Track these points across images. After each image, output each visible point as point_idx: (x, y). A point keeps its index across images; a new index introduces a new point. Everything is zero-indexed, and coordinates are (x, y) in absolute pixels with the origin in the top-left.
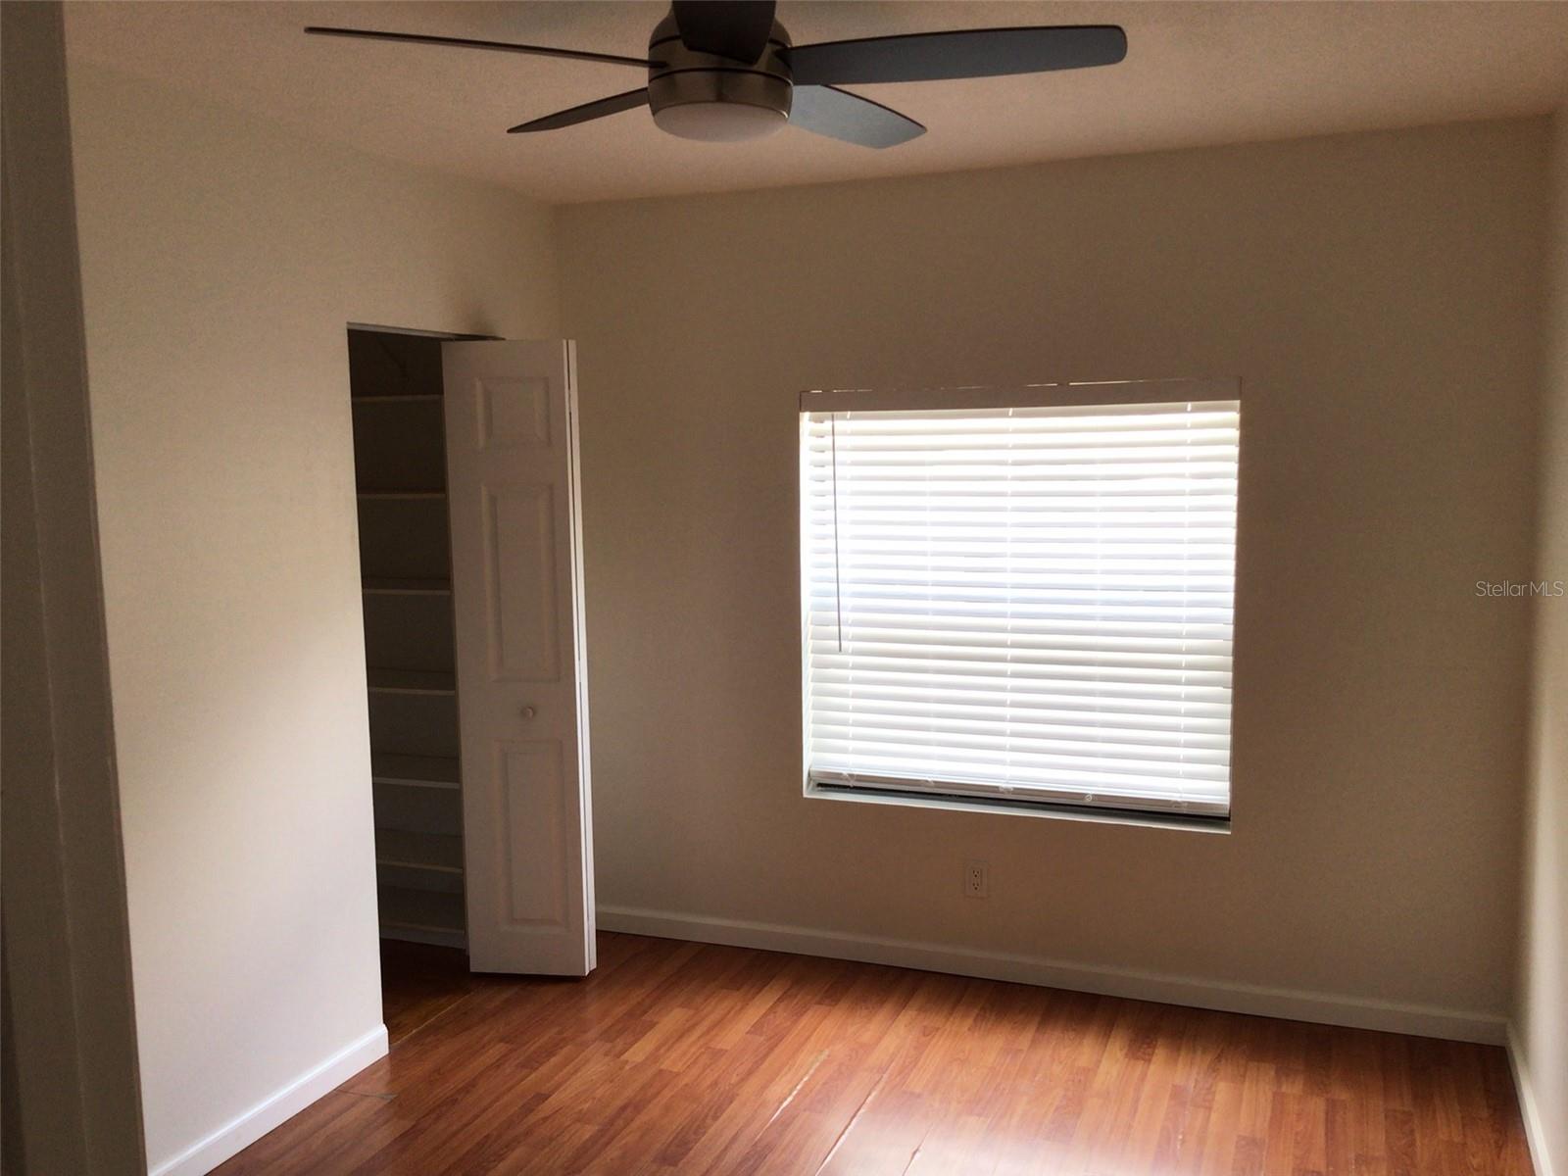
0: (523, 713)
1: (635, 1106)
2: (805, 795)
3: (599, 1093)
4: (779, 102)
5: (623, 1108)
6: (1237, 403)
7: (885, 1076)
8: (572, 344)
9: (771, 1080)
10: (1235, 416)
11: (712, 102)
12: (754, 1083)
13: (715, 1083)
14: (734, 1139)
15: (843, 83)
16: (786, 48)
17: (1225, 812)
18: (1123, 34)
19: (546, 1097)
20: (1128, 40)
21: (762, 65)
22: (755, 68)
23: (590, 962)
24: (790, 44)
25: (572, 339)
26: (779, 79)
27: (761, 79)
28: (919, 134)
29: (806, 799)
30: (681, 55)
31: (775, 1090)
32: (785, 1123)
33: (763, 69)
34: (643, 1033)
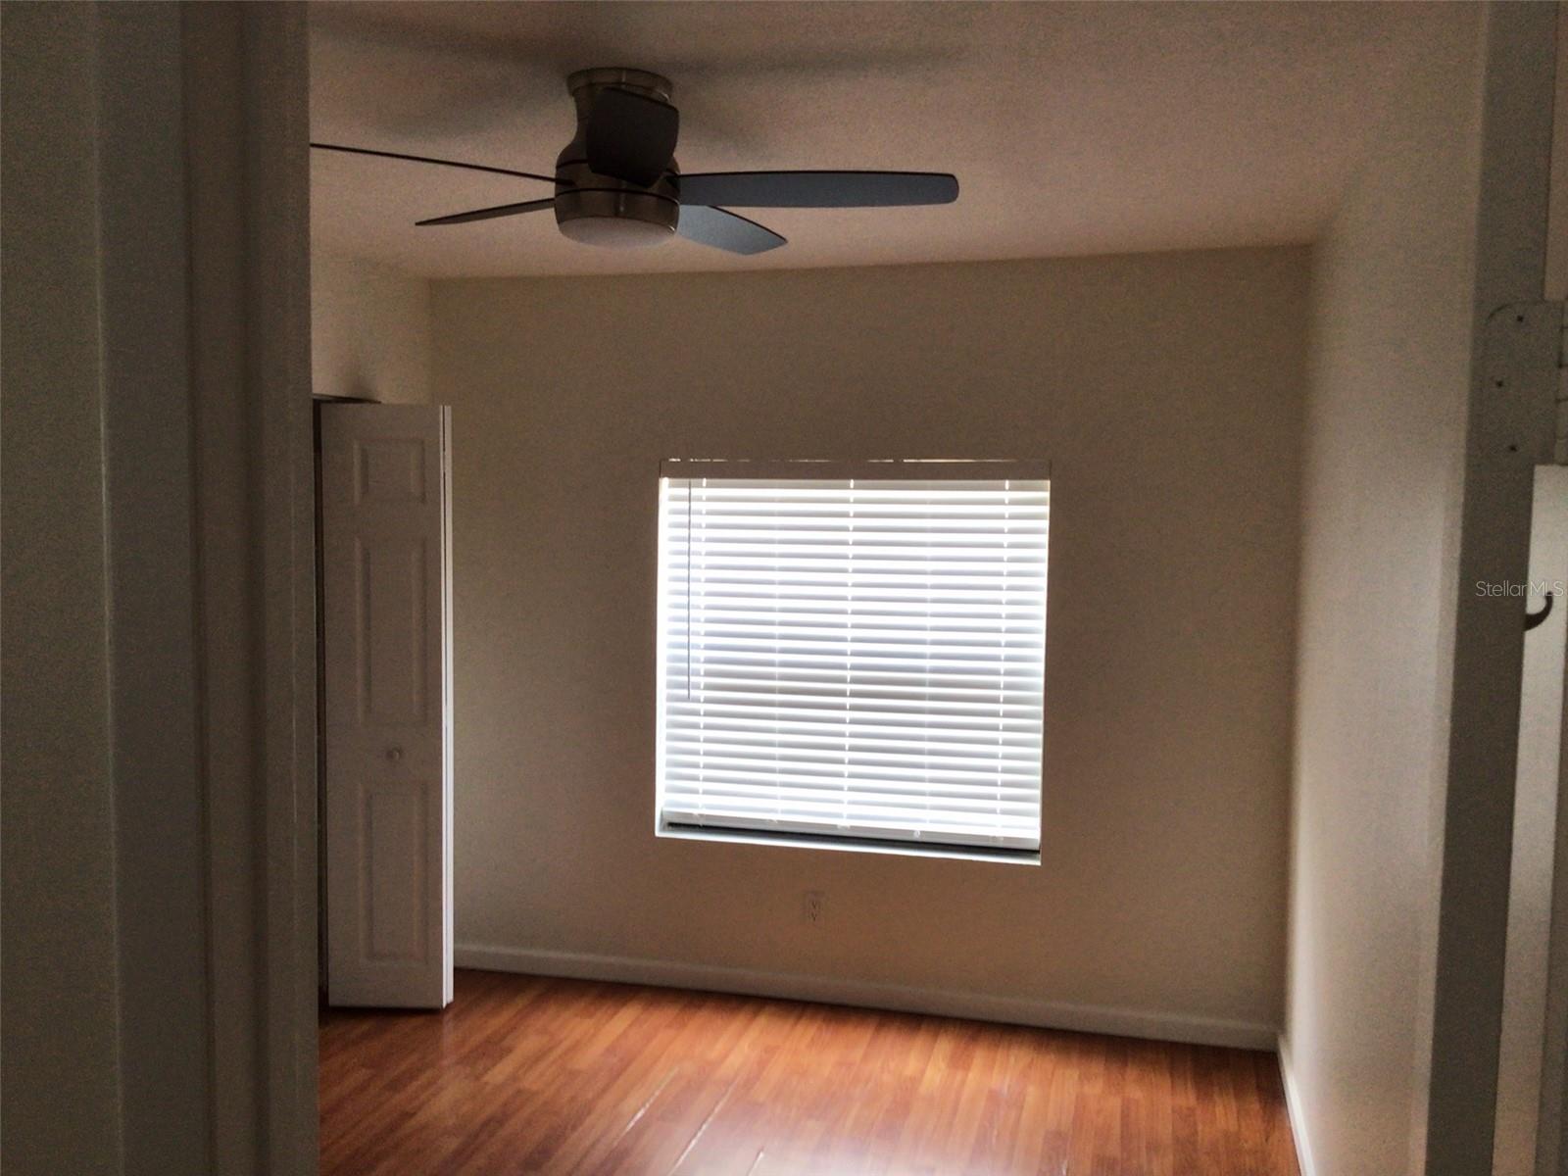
0: (390, 755)
1: (498, 1120)
2: (658, 833)
3: (465, 1109)
4: (667, 218)
5: (486, 1124)
6: (1048, 483)
7: (731, 1089)
8: (448, 409)
9: (625, 1094)
10: (1046, 495)
11: (610, 217)
12: (609, 1099)
13: (573, 1099)
14: (593, 1146)
15: (726, 205)
16: (676, 175)
17: (1036, 846)
18: (956, 182)
19: (412, 1115)
20: (960, 185)
21: (654, 189)
22: (650, 190)
23: (448, 995)
24: (679, 171)
25: (450, 404)
26: (670, 200)
27: (653, 200)
28: (781, 244)
29: (659, 838)
30: (585, 176)
31: (631, 1102)
32: (639, 1131)
33: (654, 192)
34: (501, 1057)
